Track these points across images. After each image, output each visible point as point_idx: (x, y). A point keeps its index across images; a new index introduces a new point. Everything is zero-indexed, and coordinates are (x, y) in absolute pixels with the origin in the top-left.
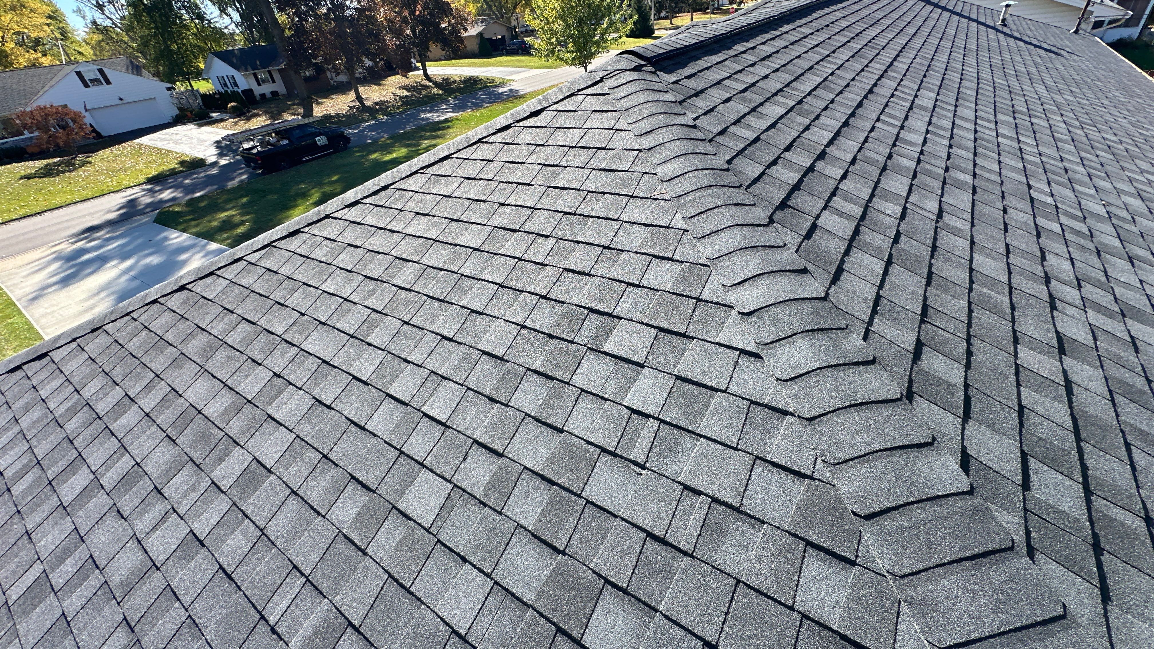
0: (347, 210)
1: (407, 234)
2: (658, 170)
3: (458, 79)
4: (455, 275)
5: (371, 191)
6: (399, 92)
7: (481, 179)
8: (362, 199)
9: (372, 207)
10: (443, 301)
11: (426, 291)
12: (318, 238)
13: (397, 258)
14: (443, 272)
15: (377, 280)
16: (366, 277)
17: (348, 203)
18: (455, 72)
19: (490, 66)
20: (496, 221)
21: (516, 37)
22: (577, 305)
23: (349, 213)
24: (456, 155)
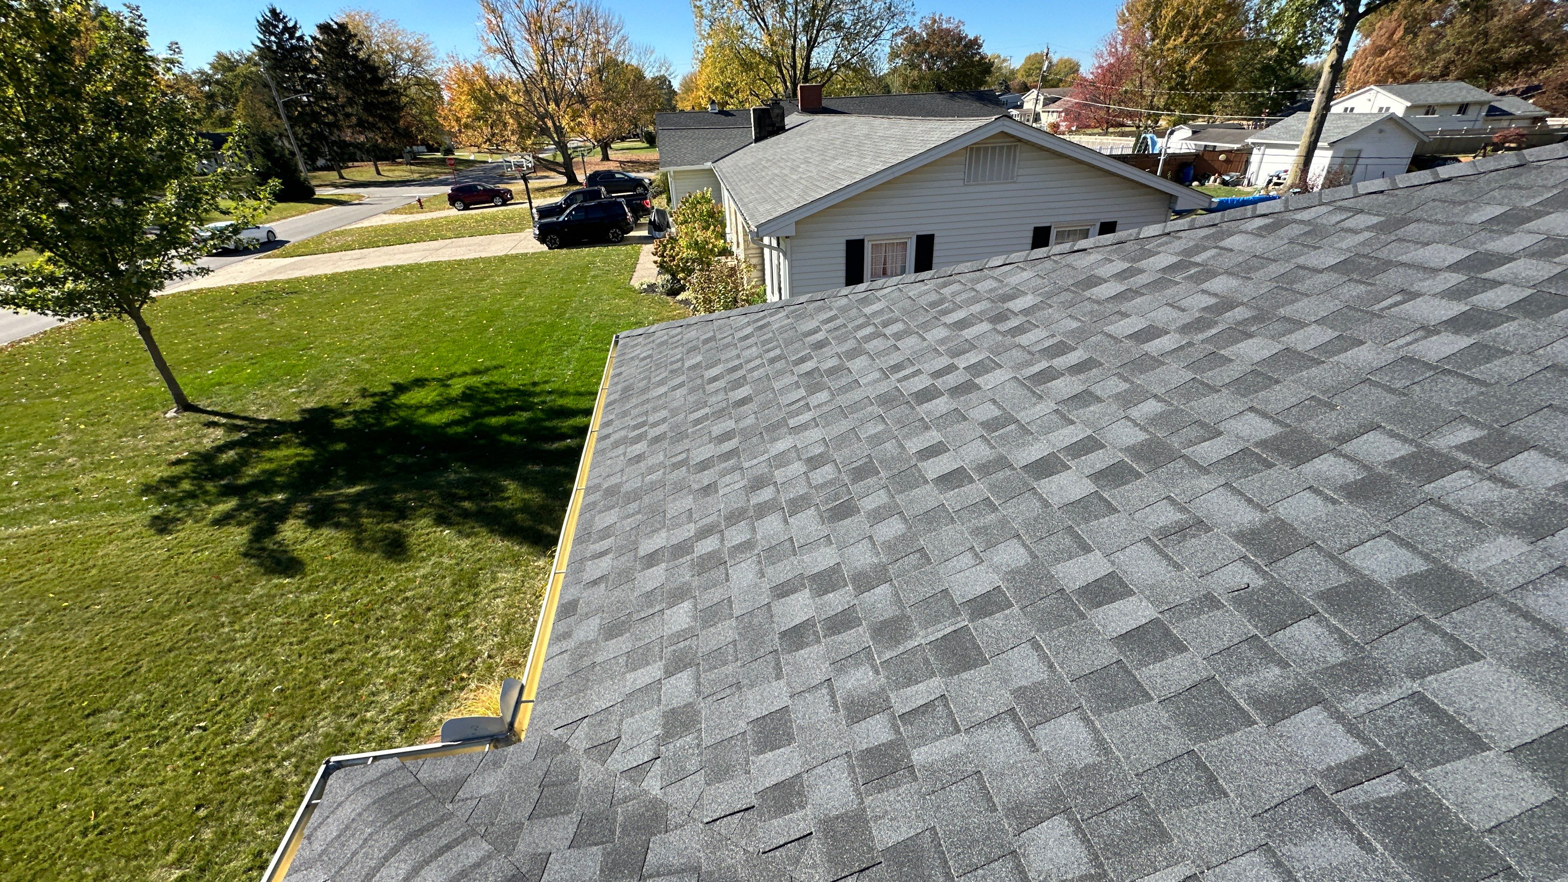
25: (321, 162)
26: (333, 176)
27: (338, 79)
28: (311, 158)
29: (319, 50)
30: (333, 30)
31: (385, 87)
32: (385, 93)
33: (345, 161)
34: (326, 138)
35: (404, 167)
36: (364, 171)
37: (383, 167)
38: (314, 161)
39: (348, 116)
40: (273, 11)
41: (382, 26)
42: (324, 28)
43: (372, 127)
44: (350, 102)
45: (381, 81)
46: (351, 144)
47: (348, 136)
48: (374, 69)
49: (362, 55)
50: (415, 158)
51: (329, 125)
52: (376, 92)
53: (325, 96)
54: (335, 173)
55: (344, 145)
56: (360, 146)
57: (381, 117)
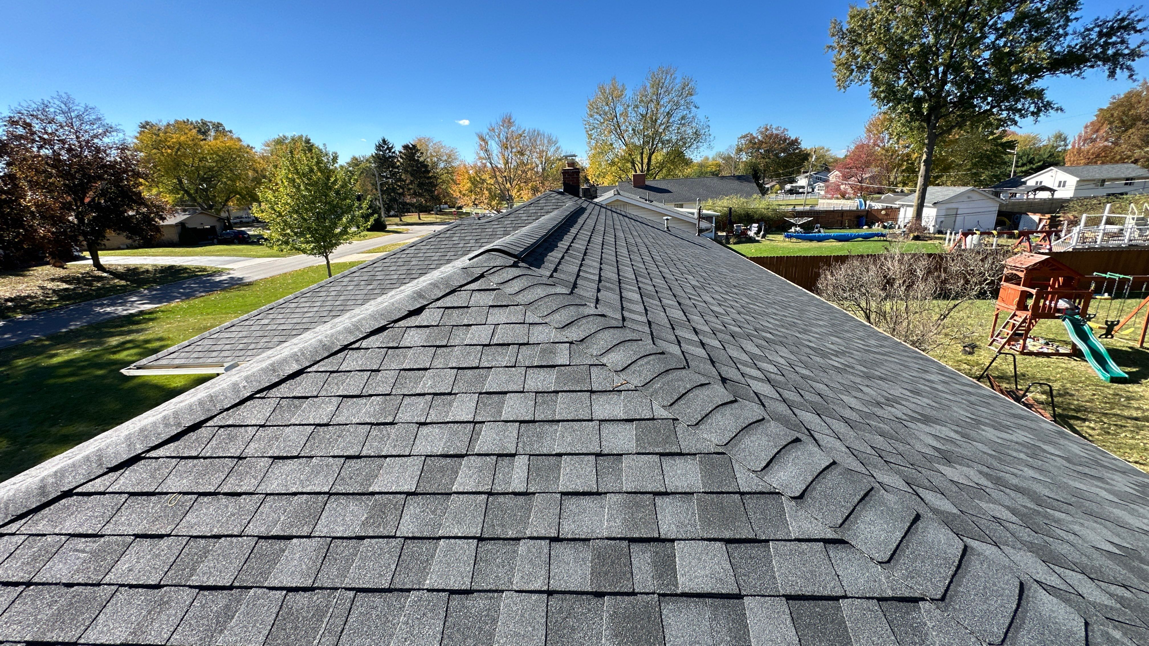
0: (113, 475)
1: (267, 494)
2: (604, 360)
3: (150, 269)
4: (394, 542)
5: (165, 437)
6: (50, 285)
7: (371, 396)
8: (148, 451)
9: (174, 461)
10: (389, 590)
11: (347, 582)
12: (49, 539)
13: (260, 537)
14: (366, 541)
15: (231, 588)
16: (202, 588)
17: (114, 463)
18: (145, 262)
19: (197, 255)
20: (422, 447)
21: (230, 227)
22: (607, 538)
23: (122, 480)
24: (314, 368)
25: (392, 213)
26: (397, 220)
27: (407, 171)
28: (388, 210)
29: (401, 157)
30: (410, 149)
31: (430, 175)
32: (430, 178)
33: (404, 213)
34: (397, 200)
35: (434, 216)
36: (412, 218)
37: (422, 216)
38: (389, 212)
39: (409, 189)
40: (384, 141)
41: (435, 144)
42: (406, 147)
43: (421, 195)
44: (412, 182)
45: (429, 172)
46: (408, 204)
47: (408, 199)
48: (426, 166)
49: (421, 159)
50: (440, 211)
51: (400, 194)
52: (425, 177)
53: (400, 180)
54: (398, 219)
55: (405, 204)
56: (412, 205)
57: (426, 190)
